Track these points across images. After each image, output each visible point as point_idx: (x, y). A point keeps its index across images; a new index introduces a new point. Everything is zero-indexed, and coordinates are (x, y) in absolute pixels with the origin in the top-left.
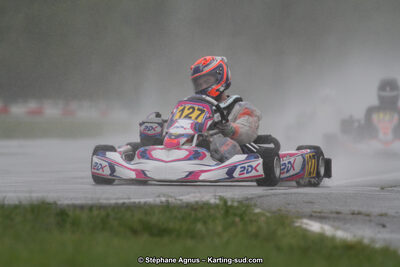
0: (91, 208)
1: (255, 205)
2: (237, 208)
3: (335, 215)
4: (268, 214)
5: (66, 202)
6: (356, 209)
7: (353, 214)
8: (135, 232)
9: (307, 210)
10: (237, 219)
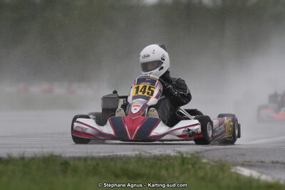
0: (86, 159)
1: (203, 157)
2: (190, 159)
3: (260, 164)
4: (212, 163)
5: (68, 155)
6: (275, 159)
7: (273, 163)
8: (117, 176)
9: (240, 160)
10: (190, 167)
